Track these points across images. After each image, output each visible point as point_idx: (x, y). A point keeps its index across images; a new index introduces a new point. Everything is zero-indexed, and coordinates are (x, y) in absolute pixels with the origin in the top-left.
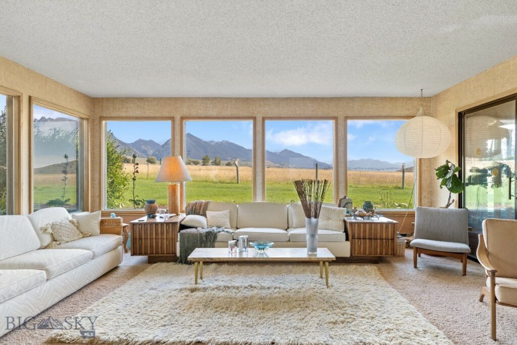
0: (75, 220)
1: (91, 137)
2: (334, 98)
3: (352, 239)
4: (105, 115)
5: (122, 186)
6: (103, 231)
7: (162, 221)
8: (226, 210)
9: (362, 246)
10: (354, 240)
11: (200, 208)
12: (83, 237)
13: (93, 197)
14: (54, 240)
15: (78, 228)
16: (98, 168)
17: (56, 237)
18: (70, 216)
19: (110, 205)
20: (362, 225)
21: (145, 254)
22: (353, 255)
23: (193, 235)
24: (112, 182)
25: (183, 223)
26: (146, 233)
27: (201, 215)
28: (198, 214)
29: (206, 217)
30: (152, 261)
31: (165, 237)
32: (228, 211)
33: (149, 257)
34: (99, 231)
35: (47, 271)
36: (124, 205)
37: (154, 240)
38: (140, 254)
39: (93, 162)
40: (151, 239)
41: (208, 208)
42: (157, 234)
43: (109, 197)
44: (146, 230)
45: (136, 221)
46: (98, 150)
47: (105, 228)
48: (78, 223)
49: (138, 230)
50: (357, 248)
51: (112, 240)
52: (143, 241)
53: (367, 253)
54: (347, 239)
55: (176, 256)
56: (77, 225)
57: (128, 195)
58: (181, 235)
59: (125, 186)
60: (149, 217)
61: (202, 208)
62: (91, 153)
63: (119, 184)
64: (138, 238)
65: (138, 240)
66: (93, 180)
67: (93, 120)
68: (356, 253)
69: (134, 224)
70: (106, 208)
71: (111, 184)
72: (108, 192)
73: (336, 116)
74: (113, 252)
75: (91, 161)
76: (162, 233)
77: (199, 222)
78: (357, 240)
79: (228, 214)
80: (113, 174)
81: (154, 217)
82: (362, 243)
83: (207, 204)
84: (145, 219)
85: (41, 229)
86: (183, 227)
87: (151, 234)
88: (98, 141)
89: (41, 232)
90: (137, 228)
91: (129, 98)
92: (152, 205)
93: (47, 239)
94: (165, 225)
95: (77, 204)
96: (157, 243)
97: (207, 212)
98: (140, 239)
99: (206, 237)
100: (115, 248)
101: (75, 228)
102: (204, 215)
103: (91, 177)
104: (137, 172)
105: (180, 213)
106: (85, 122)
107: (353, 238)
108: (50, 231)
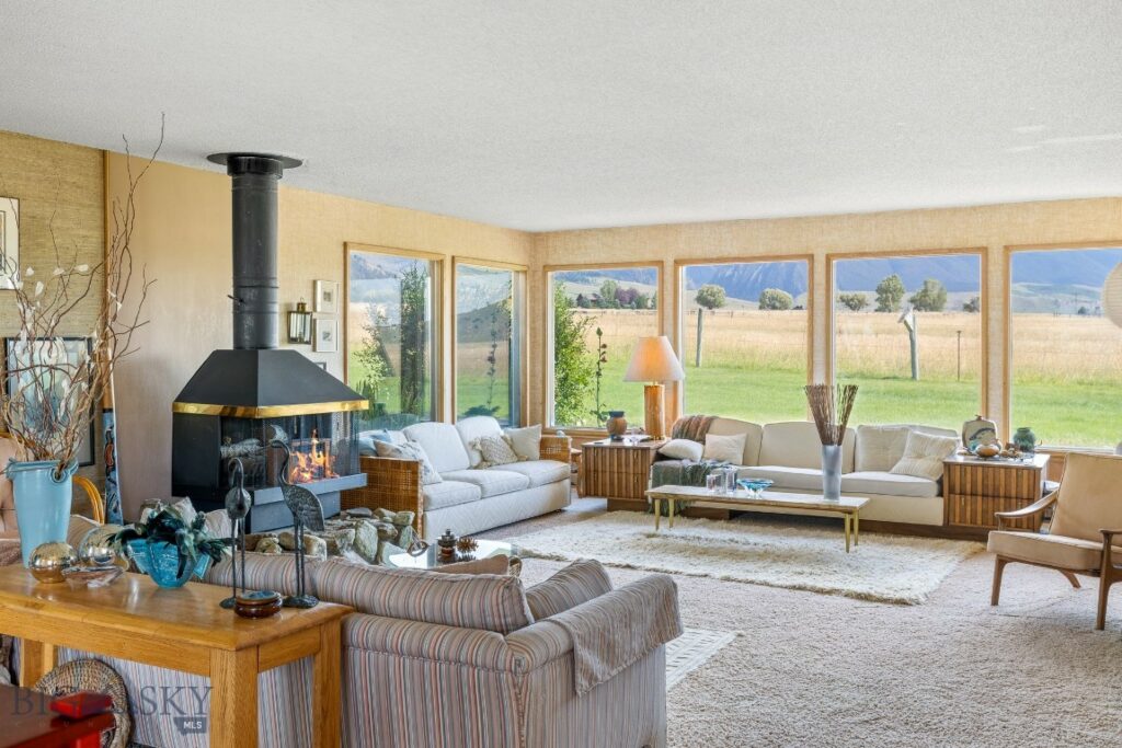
0: (507, 436)
1: (531, 302)
2: (981, 207)
3: (950, 493)
4: (551, 262)
5: (581, 386)
6: (544, 456)
7: (630, 445)
8: (739, 433)
9: (969, 508)
10: (952, 496)
11: (697, 428)
12: (519, 461)
13: (532, 403)
14: (484, 460)
15: (511, 447)
16: (541, 355)
17: (487, 456)
18: (502, 433)
19: (560, 419)
20: (969, 469)
21: (603, 496)
22: (952, 523)
23: (673, 469)
24: (565, 379)
25: (661, 451)
26: (603, 464)
27: (697, 441)
28: (692, 439)
29: (704, 443)
30: (612, 507)
31: (632, 471)
32: (744, 435)
33: (609, 501)
34: (537, 454)
35: (481, 486)
36: (585, 421)
37: (616, 475)
38: (596, 495)
39: (533, 343)
40: (611, 473)
41: (711, 429)
42: (619, 465)
43: (559, 404)
44: (603, 457)
45: (592, 443)
46: (541, 322)
47: (547, 450)
48: (512, 440)
49: (592, 458)
50: (958, 510)
51: (554, 468)
52: (600, 475)
53: (979, 522)
54: (940, 494)
55: (647, 502)
56: (511, 444)
57: (589, 403)
58: (656, 468)
59: (586, 385)
60: (613, 440)
61: (699, 429)
62: (531, 329)
63: (577, 381)
64: (592, 469)
65: (592, 474)
66: (533, 375)
67: (535, 272)
68: (957, 520)
69: (586, 449)
70: (553, 424)
71: (563, 382)
72: (556, 396)
73: (985, 245)
74: (556, 485)
75: (531, 342)
76: (627, 465)
77: (687, 451)
78: (958, 496)
79: (743, 441)
80: (566, 363)
81: (620, 440)
82: (969, 503)
83: (710, 420)
84: (607, 442)
85: (470, 443)
86: (661, 457)
87: (611, 465)
88: (541, 307)
89: (469, 448)
90: (592, 454)
91: (590, 230)
92: (619, 420)
93: (477, 458)
94: (631, 451)
95: (510, 415)
96: (620, 479)
97: (708, 437)
98: (596, 471)
99: (692, 474)
100: (559, 480)
101: (508, 447)
102: (703, 441)
103: (531, 371)
104: (604, 360)
105: (664, 436)
106: (521, 277)
107: (952, 491)
108: (479, 447)
